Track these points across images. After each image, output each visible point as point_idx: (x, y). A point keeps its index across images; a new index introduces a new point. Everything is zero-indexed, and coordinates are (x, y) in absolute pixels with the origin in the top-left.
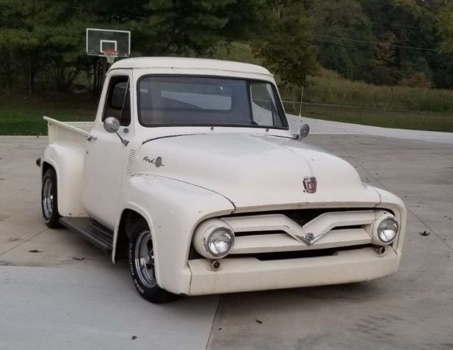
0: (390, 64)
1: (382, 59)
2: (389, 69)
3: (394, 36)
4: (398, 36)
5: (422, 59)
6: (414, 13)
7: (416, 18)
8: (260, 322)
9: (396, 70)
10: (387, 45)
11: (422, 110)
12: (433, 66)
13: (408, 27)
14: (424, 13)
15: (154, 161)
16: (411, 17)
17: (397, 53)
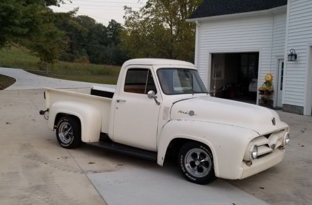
0: (68, 52)
1: (64, 49)
2: (67, 54)
3: (69, 39)
4: (71, 39)
5: (84, 50)
6: (78, 28)
7: (79, 31)
8: (263, 188)
9: (71, 55)
10: (66, 43)
11: (99, 74)
12: (89, 53)
13: (76, 34)
14: (82, 28)
15: (188, 113)
16: (77, 29)
17: (71, 47)
